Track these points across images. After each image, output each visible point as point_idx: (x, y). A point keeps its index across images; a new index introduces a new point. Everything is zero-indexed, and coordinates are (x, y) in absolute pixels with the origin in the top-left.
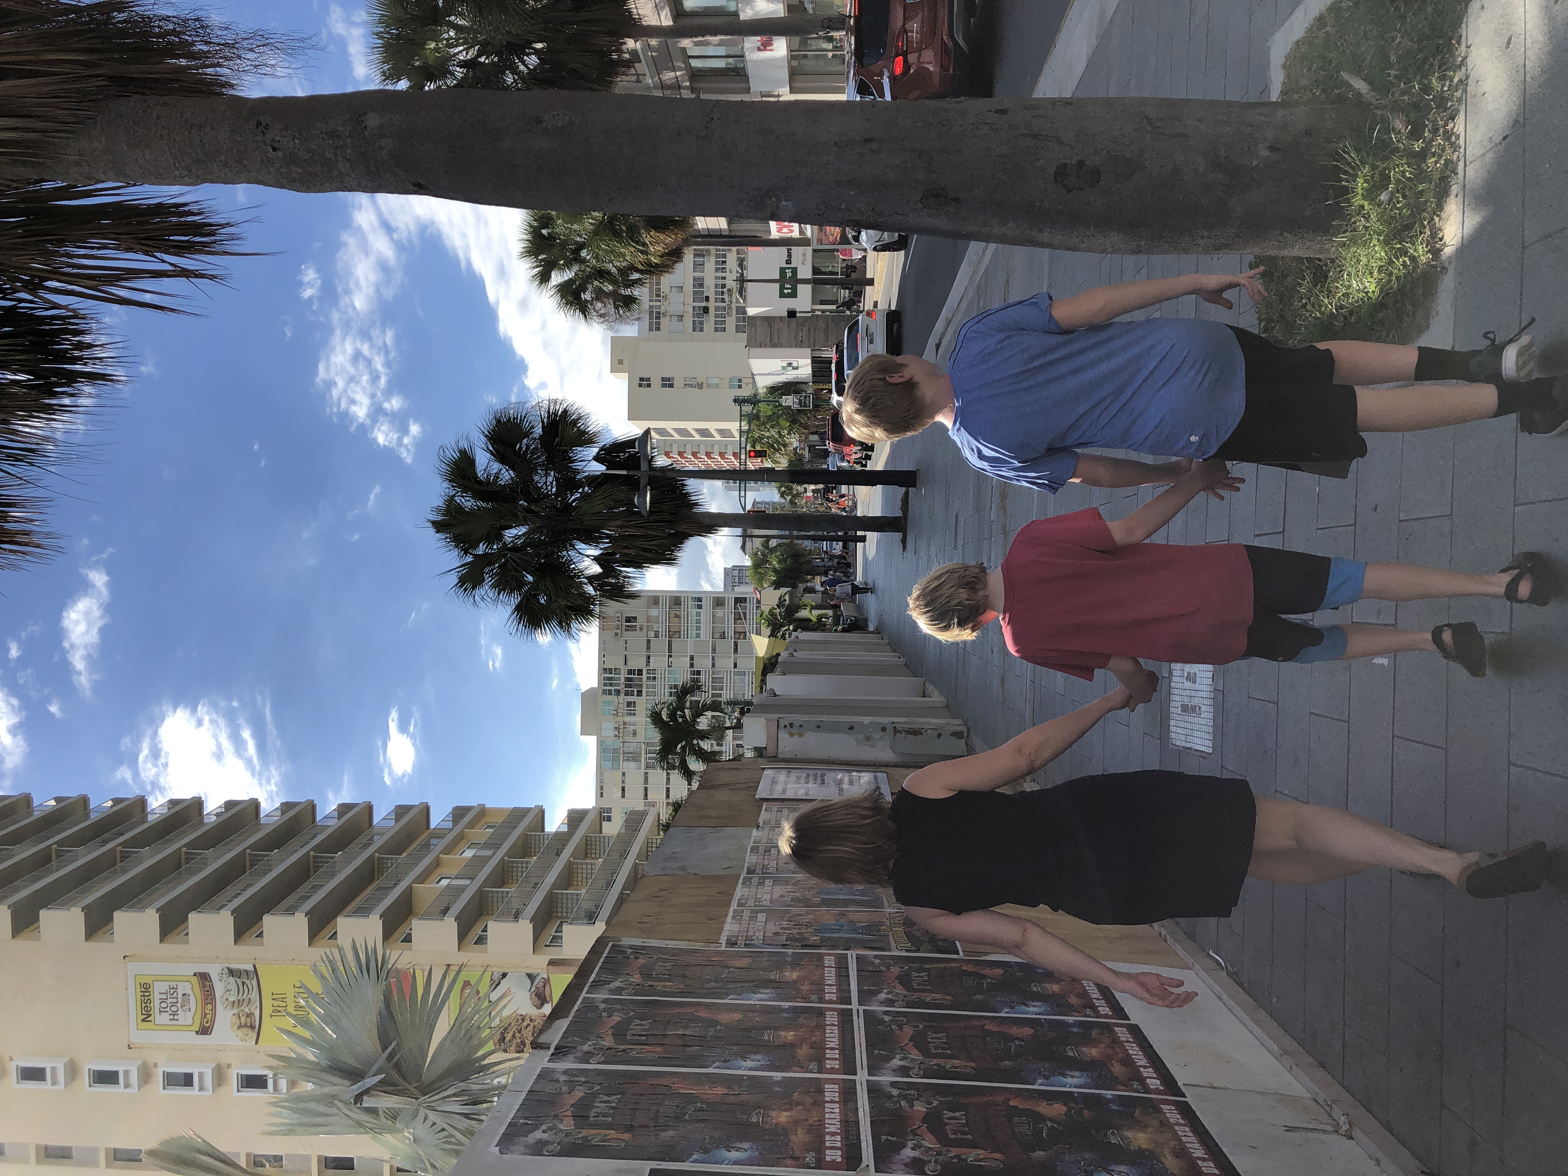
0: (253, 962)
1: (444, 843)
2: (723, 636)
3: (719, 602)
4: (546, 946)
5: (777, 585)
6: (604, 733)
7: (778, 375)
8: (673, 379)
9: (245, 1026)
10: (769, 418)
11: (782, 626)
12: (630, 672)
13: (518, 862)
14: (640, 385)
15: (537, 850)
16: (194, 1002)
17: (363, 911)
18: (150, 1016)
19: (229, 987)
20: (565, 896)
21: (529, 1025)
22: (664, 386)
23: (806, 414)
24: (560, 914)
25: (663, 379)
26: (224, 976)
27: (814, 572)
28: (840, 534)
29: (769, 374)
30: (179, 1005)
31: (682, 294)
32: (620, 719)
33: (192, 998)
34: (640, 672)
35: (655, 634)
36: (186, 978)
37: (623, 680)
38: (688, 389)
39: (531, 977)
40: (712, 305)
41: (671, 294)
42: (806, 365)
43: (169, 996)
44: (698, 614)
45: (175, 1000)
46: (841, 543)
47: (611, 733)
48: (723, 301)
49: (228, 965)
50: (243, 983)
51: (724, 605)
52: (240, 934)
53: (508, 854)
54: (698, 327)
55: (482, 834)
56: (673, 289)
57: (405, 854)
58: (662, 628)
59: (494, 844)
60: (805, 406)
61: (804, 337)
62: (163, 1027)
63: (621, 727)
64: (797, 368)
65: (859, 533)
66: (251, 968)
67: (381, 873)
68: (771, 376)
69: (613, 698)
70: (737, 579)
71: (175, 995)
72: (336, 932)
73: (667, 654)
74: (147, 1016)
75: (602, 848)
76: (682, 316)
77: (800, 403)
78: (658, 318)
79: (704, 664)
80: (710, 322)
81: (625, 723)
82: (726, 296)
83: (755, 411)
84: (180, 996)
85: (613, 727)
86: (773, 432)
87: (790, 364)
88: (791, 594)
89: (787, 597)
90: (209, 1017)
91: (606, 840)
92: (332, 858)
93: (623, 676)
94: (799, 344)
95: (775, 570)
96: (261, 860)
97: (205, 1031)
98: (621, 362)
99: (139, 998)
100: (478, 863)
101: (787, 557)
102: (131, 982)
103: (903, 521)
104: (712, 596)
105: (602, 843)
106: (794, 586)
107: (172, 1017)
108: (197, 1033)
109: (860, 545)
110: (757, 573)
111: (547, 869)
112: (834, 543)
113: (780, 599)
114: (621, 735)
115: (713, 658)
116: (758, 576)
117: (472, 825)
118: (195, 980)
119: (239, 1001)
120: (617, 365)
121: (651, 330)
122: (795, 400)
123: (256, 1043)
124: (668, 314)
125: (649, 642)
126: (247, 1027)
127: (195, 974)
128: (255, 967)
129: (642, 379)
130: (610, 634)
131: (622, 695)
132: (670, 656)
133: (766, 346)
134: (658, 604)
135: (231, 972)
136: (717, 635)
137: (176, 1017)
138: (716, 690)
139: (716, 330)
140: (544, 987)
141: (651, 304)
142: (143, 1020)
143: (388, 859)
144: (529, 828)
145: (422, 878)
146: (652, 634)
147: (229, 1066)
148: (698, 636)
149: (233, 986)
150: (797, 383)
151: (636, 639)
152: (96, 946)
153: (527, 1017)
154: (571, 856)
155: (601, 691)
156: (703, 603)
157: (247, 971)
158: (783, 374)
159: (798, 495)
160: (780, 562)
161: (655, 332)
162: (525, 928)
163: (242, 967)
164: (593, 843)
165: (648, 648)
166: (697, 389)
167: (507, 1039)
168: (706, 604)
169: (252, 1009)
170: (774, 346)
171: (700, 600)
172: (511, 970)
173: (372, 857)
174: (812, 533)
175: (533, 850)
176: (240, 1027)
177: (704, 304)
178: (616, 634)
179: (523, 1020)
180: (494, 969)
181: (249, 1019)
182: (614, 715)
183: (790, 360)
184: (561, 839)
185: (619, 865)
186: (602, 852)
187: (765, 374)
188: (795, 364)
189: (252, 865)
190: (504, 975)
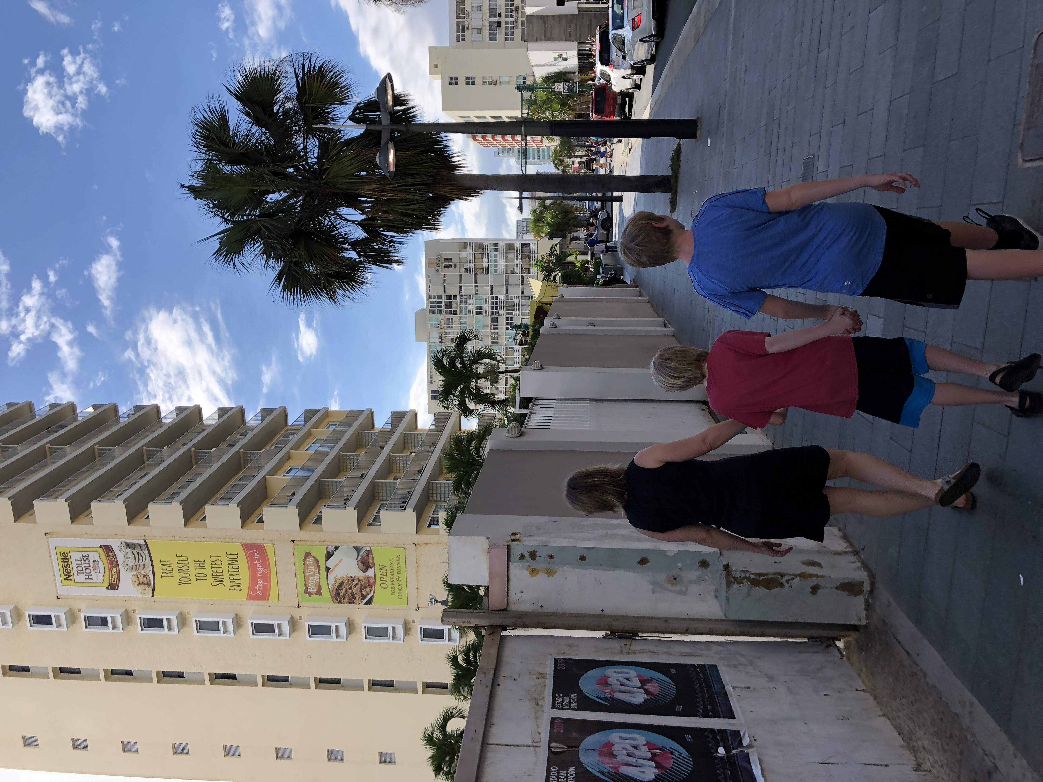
0: (144, 538)
1: (295, 439)
2: (513, 271)
3: (510, 247)
4: (370, 525)
5: (551, 236)
6: (432, 340)
7: (551, 65)
8: (474, 77)
9: (143, 583)
10: (544, 102)
11: (553, 271)
12: (448, 297)
13: (350, 456)
14: (450, 84)
15: (367, 444)
16: (103, 565)
17: (226, 499)
18: (70, 576)
19: (127, 556)
20: (384, 485)
21: (357, 584)
22: (468, 83)
23: (573, 98)
24: (381, 498)
25: (467, 78)
26: (123, 548)
27: (578, 226)
28: (599, 195)
29: (544, 65)
30: (91, 568)
31: (480, 12)
32: (442, 330)
33: (100, 563)
34: (455, 297)
35: (466, 271)
36: (94, 550)
37: (443, 303)
38: (487, 86)
39: (357, 549)
40: (503, 20)
41: (473, 12)
42: (573, 57)
43: (83, 562)
44: (496, 256)
45: (88, 565)
46: (600, 203)
47: (437, 340)
48: (511, 16)
49: (125, 540)
50: (138, 553)
51: (514, 249)
52: (131, 518)
53: (342, 449)
54: (493, 38)
55: (324, 432)
56: (474, 8)
57: (263, 450)
58: (469, 266)
59: (332, 440)
60: (573, 91)
61: (572, 32)
62: (81, 584)
63: (443, 336)
64: (566, 59)
65: (615, 194)
66: (143, 543)
67: (246, 464)
68: (545, 67)
69: (437, 316)
70: (525, 228)
71: (87, 561)
72: (205, 516)
73: (474, 285)
74: (68, 576)
75: (416, 442)
76: (481, 29)
77: (569, 89)
78: (463, 31)
79: (500, 291)
80: (501, 34)
81: (446, 333)
82: (514, 14)
83: (533, 98)
84: (91, 563)
85: (437, 336)
86: (548, 113)
87: (560, 56)
88: (561, 244)
89: (558, 248)
90: (115, 577)
91: (419, 436)
92: (209, 453)
93: (444, 300)
94: (567, 39)
95: (549, 224)
96: (155, 455)
97: (113, 586)
98: (436, 66)
99: (61, 563)
100: (319, 455)
101: (559, 214)
102: (53, 552)
103: (672, 181)
104: (505, 242)
105: (416, 439)
106: (564, 237)
107: (87, 577)
108: (107, 588)
109: (616, 205)
110: (536, 226)
111: (373, 461)
112: (595, 202)
113: (551, 249)
114: (443, 341)
115: (507, 287)
116: (536, 229)
117: (317, 425)
118: (101, 550)
119: (136, 566)
120: (434, 68)
121: (458, 40)
122: (565, 86)
123: (153, 595)
124: (470, 28)
125: (461, 276)
126: (145, 584)
127: (101, 547)
128: (145, 541)
129: (451, 79)
130: (433, 270)
131: (443, 314)
132: (476, 286)
133: (541, 41)
134: (467, 248)
135: (128, 545)
136: (509, 271)
137: (90, 577)
138: (509, 310)
139: (507, 39)
140: (368, 556)
141: (458, 20)
142: (66, 579)
143: (251, 453)
144: (361, 427)
145: (274, 471)
146: (463, 270)
147: (134, 611)
148: (496, 272)
149: (130, 555)
150: (566, 73)
151: (452, 274)
152: (22, 526)
153: (356, 578)
154: (391, 451)
155: (429, 311)
156: (499, 248)
157: (139, 545)
158: (555, 65)
159: (568, 166)
160: (553, 217)
161: (461, 43)
162: (351, 513)
163: (136, 541)
164: (409, 439)
165: (461, 280)
166: (492, 86)
167: (341, 594)
168: (501, 248)
169: (147, 571)
170: (548, 40)
171: (496, 245)
172: (342, 544)
173: (238, 452)
174: (578, 194)
175: (364, 444)
176: (139, 584)
177: (497, 19)
178: (438, 271)
179: (353, 581)
180: (329, 544)
181: (145, 579)
182: (438, 327)
183: (560, 52)
184: (386, 434)
185: (428, 459)
186: (416, 445)
187: (540, 66)
188: (564, 56)
189: (149, 458)
190: (337, 548)
